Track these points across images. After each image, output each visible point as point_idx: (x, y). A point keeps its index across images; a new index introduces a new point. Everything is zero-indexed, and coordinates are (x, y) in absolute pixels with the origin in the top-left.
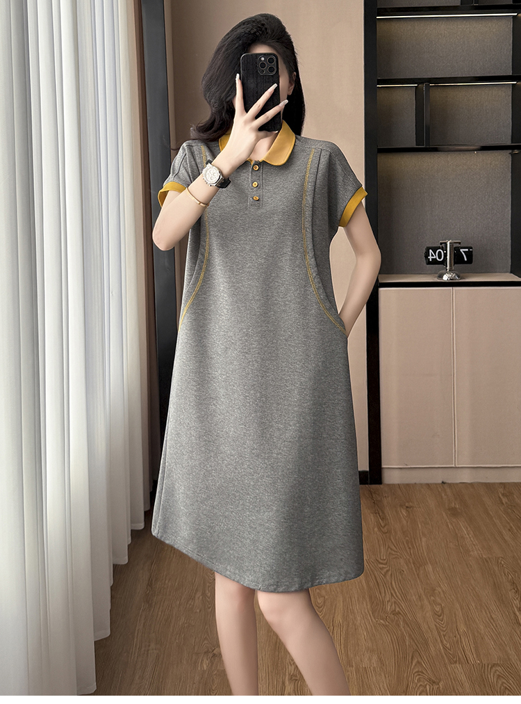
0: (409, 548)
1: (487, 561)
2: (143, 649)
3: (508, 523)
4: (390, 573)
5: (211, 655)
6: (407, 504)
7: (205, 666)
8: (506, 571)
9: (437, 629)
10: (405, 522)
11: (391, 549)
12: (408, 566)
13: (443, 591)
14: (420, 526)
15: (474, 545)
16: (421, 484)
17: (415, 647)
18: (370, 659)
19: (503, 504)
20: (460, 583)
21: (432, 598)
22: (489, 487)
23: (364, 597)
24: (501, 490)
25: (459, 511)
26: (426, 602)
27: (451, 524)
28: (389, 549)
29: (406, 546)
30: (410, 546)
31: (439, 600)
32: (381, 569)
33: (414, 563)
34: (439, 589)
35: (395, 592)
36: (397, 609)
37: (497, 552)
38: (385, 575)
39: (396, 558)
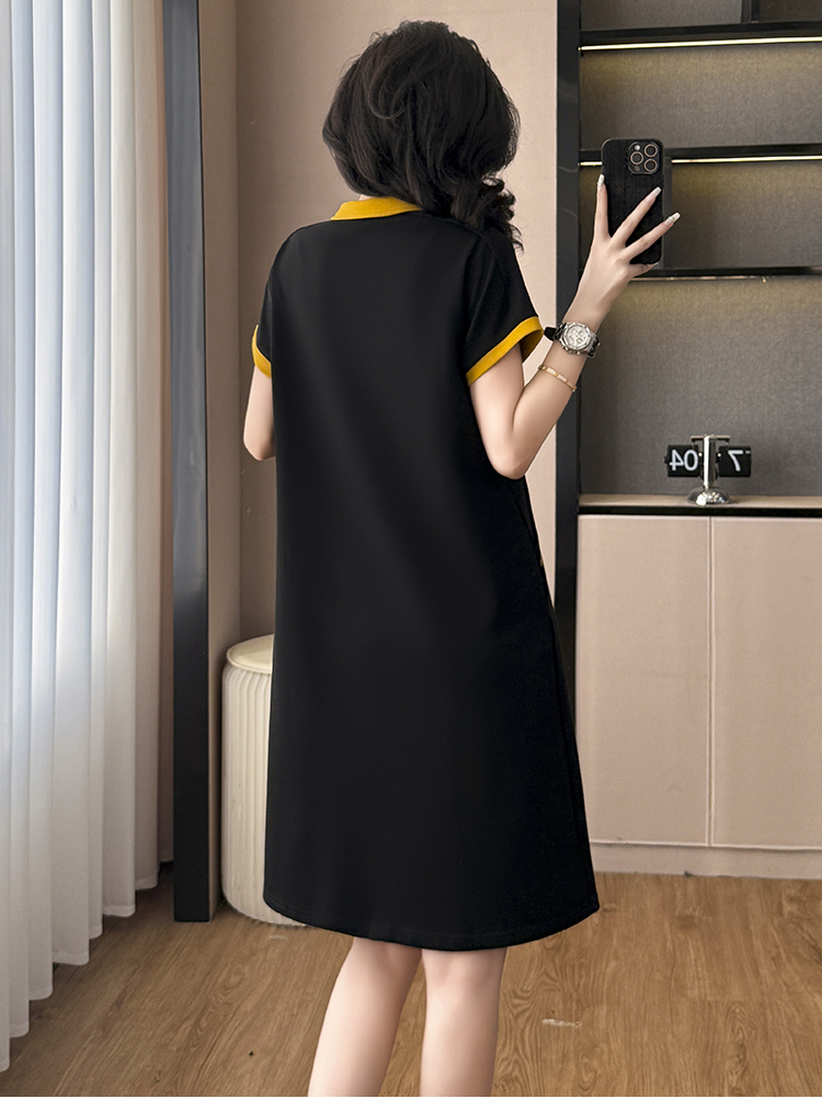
0: (580, 976)
1: (710, 1006)
4: (527, 1014)
6: (606, 906)
8: (738, 1024)
10: (588, 934)
11: (548, 975)
12: (565, 1004)
13: (610, 1051)
14: (615, 942)
15: (699, 979)
16: (645, 876)
19: (782, 913)
20: (645, 1039)
21: (586, 1060)
22: (768, 885)
24: (788, 891)
25: (696, 921)
26: (572, 1067)
27: (673, 941)
28: (544, 977)
29: (577, 970)
30: (583, 973)
31: (595, 1064)
32: (515, 1006)
33: (578, 1001)
34: (605, 1047)
35: (524, 1047)
36: (516, 1073)
37: (736, 993)
38: (516, 1018)
39: (550, 990)
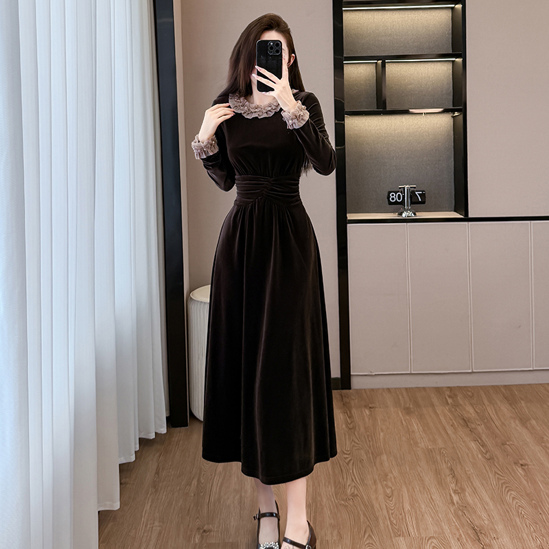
0: (369, 441)
1: (431, 451)
2: (149, 526)
3: (452, 420)
4: (352, 462)
5: (202, 531)
6: (370, 405)
7: (197, 540)
8: (446, 459)
9: (387, 508)
10: (367, 420)
11: (355, 442)
12: (367, 455)
13: (394, 477)
14: (379, 423)
15: (422, 438)
16: (383, 389)
17: (368, 523)
18: (332, 534)
19: (448, 404)
20: (408, 470)
21: (385, 482)
22: (438, 390)
23: (329, 482)
24: (448, 393)
25: (412, 410)
26: (379, 486)
27: (405, 421)
28: (353, 443)
29: (367, 438)
30: (370, 439)
31: (390, 484)
32: (346, 458)
33: (372, 454)
34: (392, 476)
35: (355, 478)
36: (356, 492)
37: (440, 443)
38: (348, 464)
39: (358, 449)
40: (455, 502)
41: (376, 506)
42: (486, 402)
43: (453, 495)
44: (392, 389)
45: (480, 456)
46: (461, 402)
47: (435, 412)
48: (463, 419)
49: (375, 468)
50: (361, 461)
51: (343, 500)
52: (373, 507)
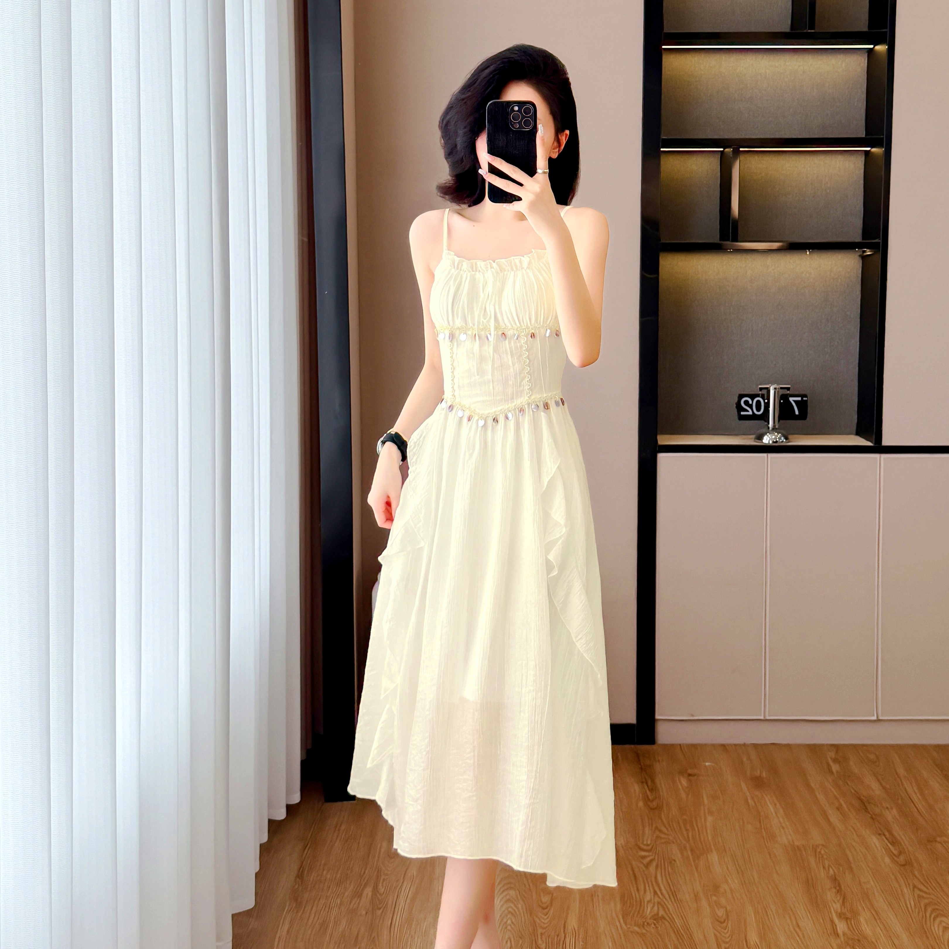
0: (687, 830)
1: (800, 850)
3: (837, 799)
4: (654, 864)
6: (690, 771)
8: (827, 863)
10: (683, 795)
11: (660, 831)
12: (682, 854)
13: (731, 890)
14: (706, 801)
15: (783, 828)
16: (713, 745)
19: (832, 773)
20: (756, 879)
21: (714, 898)
22: (814, 750)
24: (832, 754)
25: (766, 781)
26: (704, 903)
27: (752, 798)
28: (657, 833)
29: (682, 826)
30: (688, 827)
31: (723, 901)
32: (643, 857)
33: (692, 850)
34: (726, 887)
35: (661, 890)
36: (661, 912)
37: (816, 837)
38: (647, 866)
39: (666, 843)
40: (840, 932)
41: (698, 936)
42: (902, 771)
43: (836, 921)
44: (728, 745)
45: (887, 860)
46: (856, 770)
47: (808, 786)
48: (860, 799)
49: (696, 874)
50: (672, 862)
51: (638, 926)
52: (691, 937)
